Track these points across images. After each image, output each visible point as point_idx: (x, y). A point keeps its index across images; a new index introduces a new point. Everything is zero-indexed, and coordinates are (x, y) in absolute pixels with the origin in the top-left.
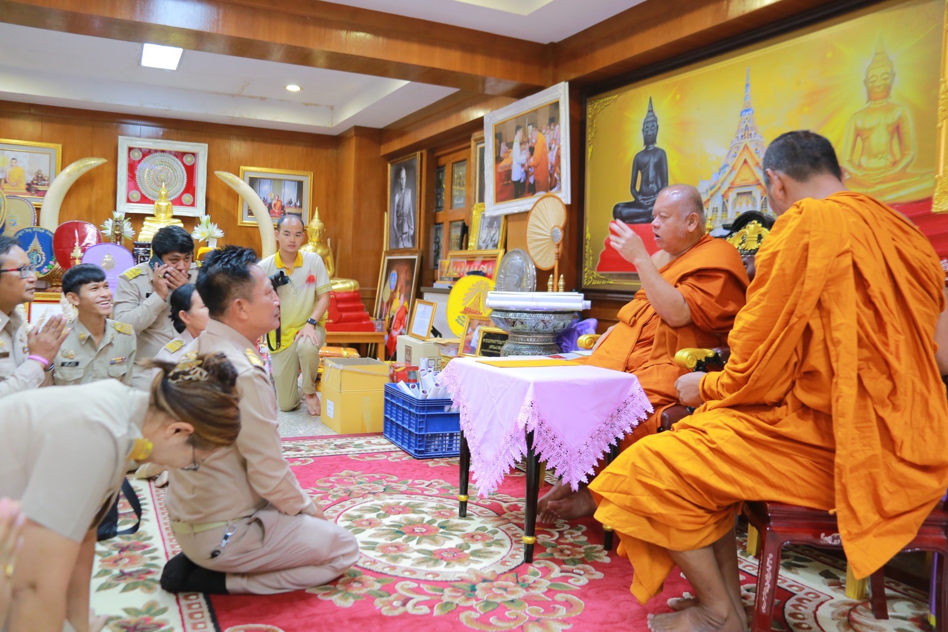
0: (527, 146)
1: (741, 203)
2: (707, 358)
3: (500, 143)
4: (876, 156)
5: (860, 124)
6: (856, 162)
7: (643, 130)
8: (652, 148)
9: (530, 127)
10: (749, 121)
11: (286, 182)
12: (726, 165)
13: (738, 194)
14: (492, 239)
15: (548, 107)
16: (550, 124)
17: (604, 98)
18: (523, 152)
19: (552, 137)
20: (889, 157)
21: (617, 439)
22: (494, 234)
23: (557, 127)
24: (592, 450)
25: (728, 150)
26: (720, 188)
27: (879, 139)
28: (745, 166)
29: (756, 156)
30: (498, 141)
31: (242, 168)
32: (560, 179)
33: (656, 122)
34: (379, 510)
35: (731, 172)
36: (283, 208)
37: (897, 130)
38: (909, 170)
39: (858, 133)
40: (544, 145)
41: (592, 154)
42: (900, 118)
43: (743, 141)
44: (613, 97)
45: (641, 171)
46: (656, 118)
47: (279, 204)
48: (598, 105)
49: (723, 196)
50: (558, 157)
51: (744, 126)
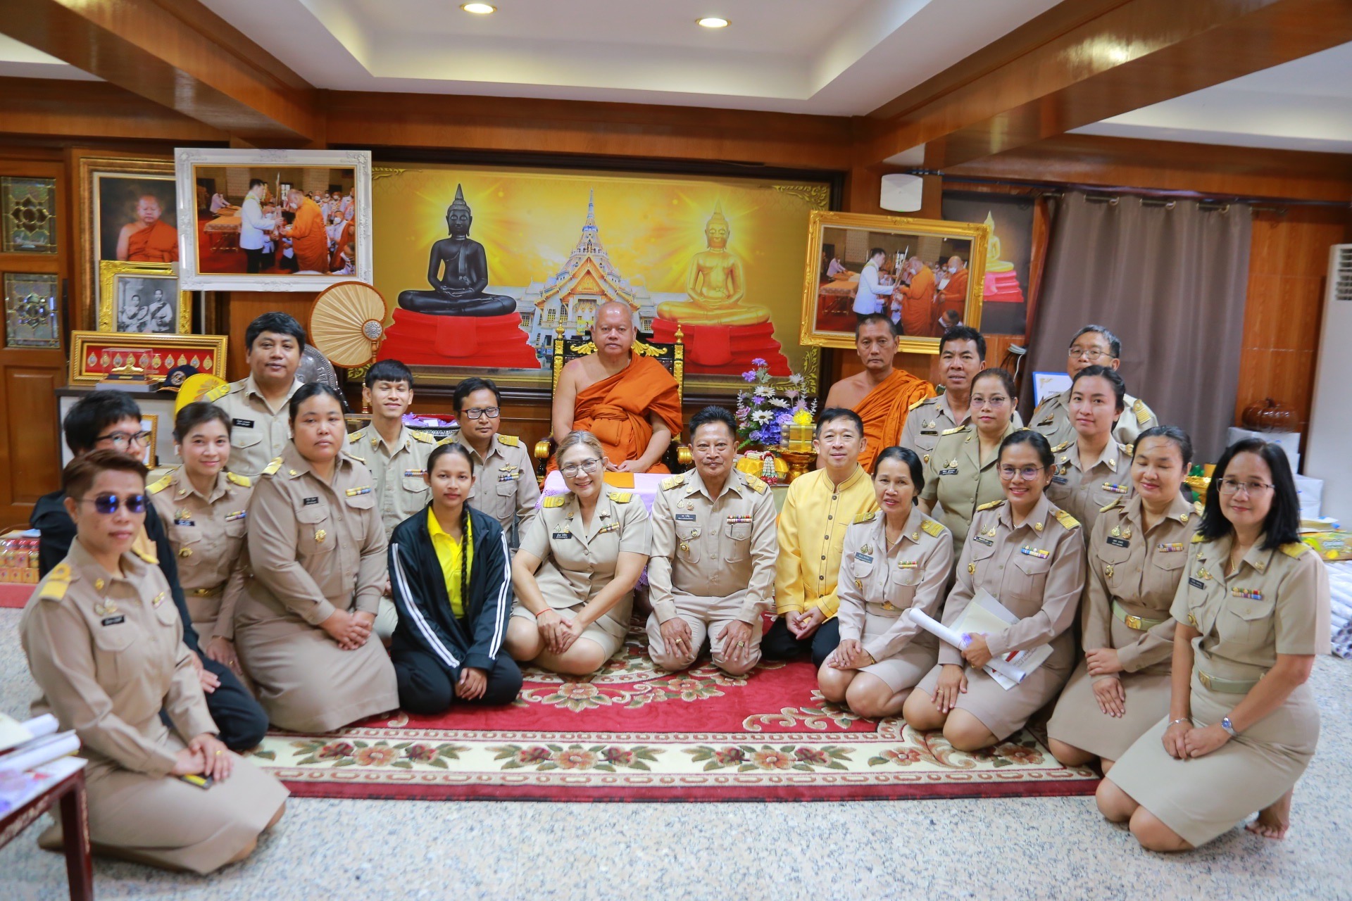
0: (278, 209)
1: (584, 309)
3: (210, 192)
4: (715, 289)
5: (701, 263)
6: (698, 290)
7: (448, 218)
8: (462, 239)
9: (287, 187)
10: (592, 237)
12: (566, 273)
13: (580, 300)
14: (154, 314)
15: (328, 171)
16: (330, 192)
18: (269, 215)
19: (335, 208)
20: (725, 291)
22: (160, 308)
23: (347, 198)
25: (568, 260)
26: (557, 292)
27: (717, 277)
28: (588, 276)
30: (204, 189)
32: (352, 262)
33: (469, 213)
35: (571, 279)
37: (731, 273)
38: (739, 303)
39: (700, 269)
40: (318, 215)
42: (733, 265)
43: (585, 253)
44: (397, 171)
45: (445, 260)
49: (562, 300)
50: (349, 237)
51: (586, 241)
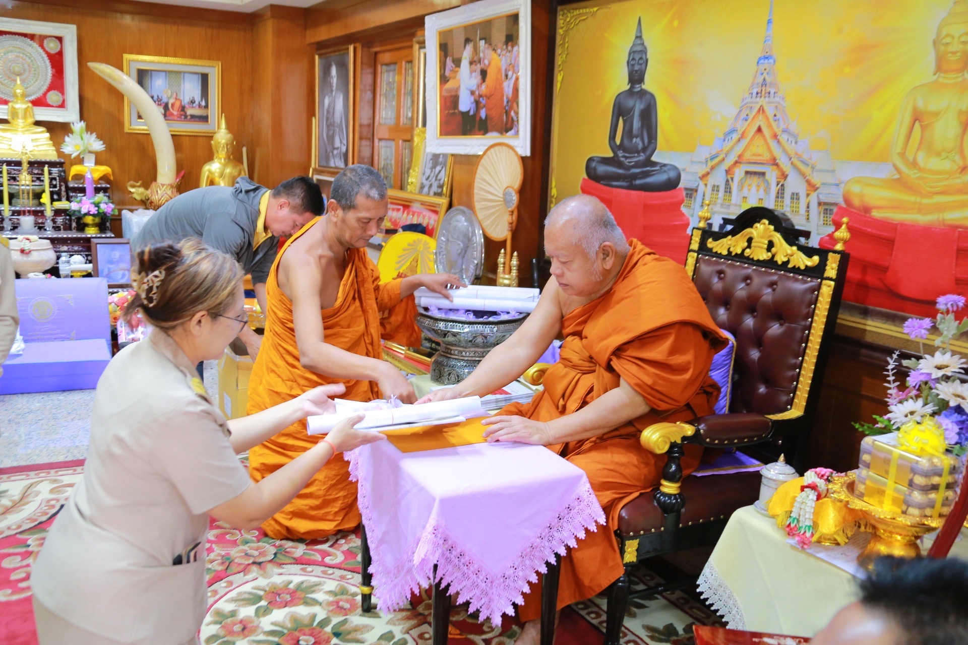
0: (478, 68)
1: (749, 185)
2: (684, 438)
3: (446, 56)
4: (938, 154)
5: (921, 105)
6: (910, 157)
7: (628, 62)
8: (639, 89)
9: (482, 43)
10: (768, 74)
11: (186, 75)
12: (733, 131)
13: (747, 173)
14: (437, 176)
15: (505, 19)
16: (507, 43)
17: (579, 9)
18: (474, 74)
19: (508, 61)
20: (957, 158)
21: (557, 555)
22: (440, 171)
23: (515, 48)
24: (521, 574)
25: (738, 110)
26: (723, 160)
27: (946, 130)
28: (759, 136)
29: (774, 125)
30: (443, 54)
31: (127, 57)
32: (518, 121)
33: (646, 53)
34: (260, 598)
35: (739, 140)
36: (183, 108)
39: (917, 117)
40: (499, 71)
41: (561, 83)
43: (758, 99)
44: (592, 10)
45: (623, 118)
46: (646, 48)
47: (178, 104)
48: (571, 18)
49: (727, 172)
50: (516, 90)
51: (760, 80)
